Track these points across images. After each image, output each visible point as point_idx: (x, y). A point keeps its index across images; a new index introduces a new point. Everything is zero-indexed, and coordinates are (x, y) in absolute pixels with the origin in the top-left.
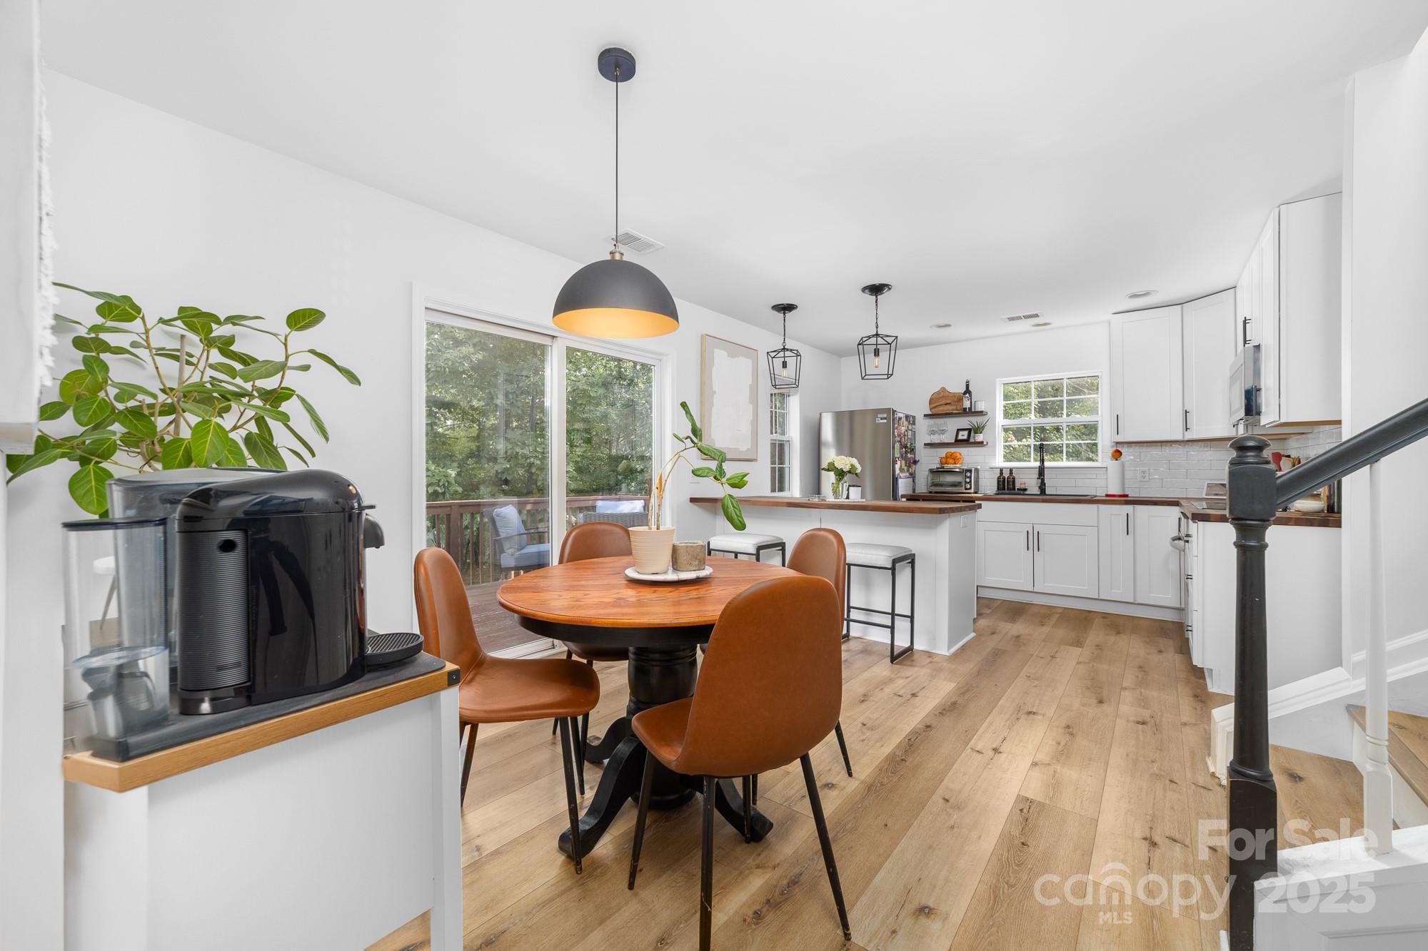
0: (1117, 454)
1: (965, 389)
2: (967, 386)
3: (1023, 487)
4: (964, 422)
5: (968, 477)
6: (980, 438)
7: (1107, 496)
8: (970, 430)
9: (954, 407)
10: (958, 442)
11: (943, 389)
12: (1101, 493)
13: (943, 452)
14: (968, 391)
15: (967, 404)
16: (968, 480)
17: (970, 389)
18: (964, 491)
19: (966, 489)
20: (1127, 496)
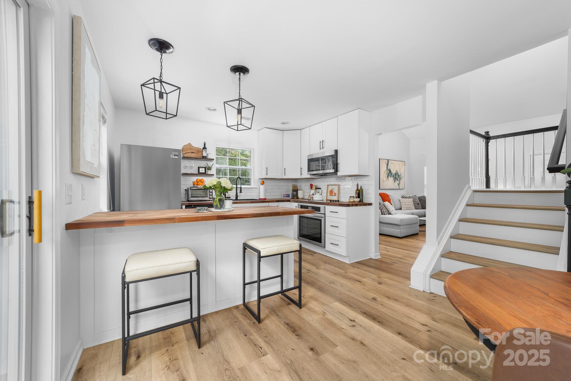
0: (263, 183)
1: (203, 147)
2: (205, 145)
3: (229, 196)
4: (203, 163)
5: (211, 192)
6: (209, 172)
7: (260, 199)
8: (205, 168)
9: (196, 155)
10: (200, 174)
11: (190, 144)
12: (256, 197)
13: (194, 179)
14: (205, 148)
15: (205, 154)
16: (211, 194)
17: (206, 147)
18: (209, 199)
19: (210, 198)
20: (266, 199)
